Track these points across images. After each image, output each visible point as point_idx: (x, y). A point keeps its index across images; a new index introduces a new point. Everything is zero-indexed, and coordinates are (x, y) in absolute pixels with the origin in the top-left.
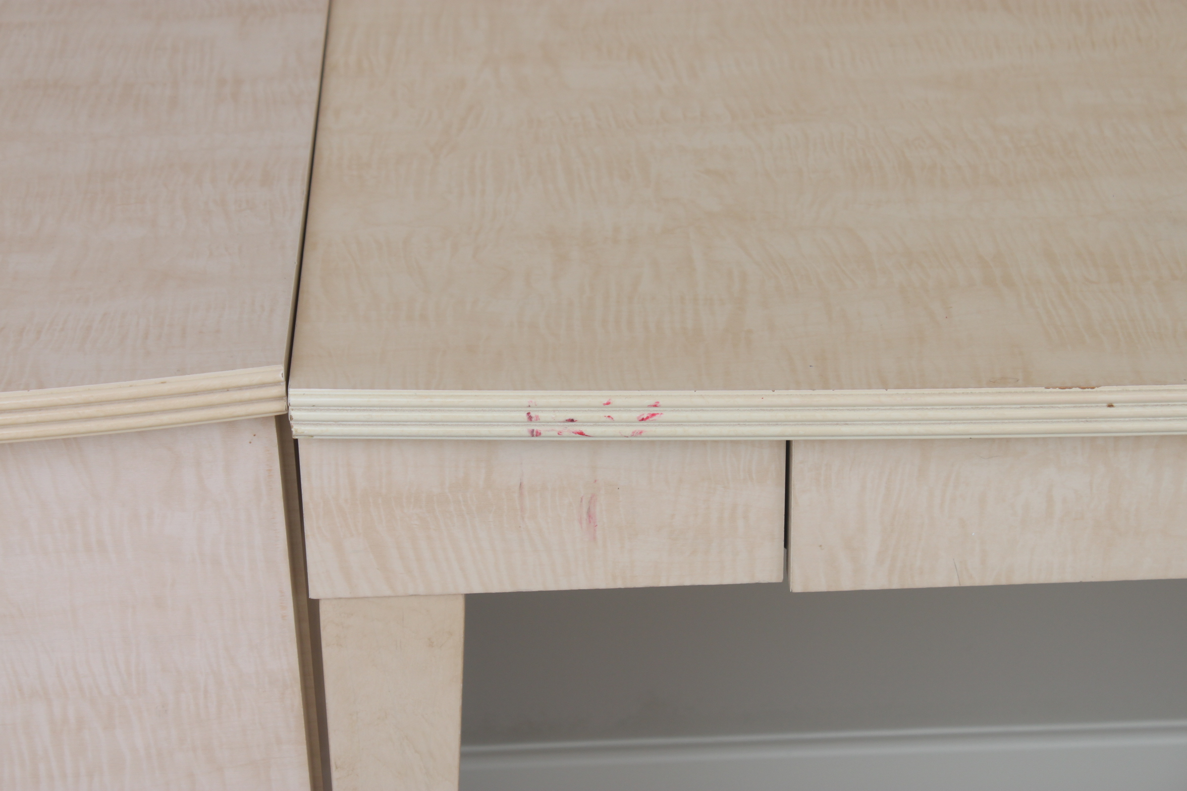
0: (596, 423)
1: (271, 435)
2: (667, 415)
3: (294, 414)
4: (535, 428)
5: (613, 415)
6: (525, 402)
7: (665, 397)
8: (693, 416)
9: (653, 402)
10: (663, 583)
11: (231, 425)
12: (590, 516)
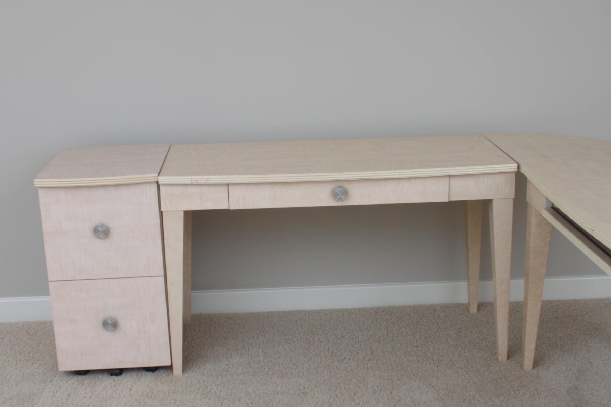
0: (200, 181)
1: (156, 186)
2: (210, 180)
3: (159, 180)
4: (192, 182)
6: (190, 177)
9: (208, 177)
11: (150, 183)
12: (201, 198)
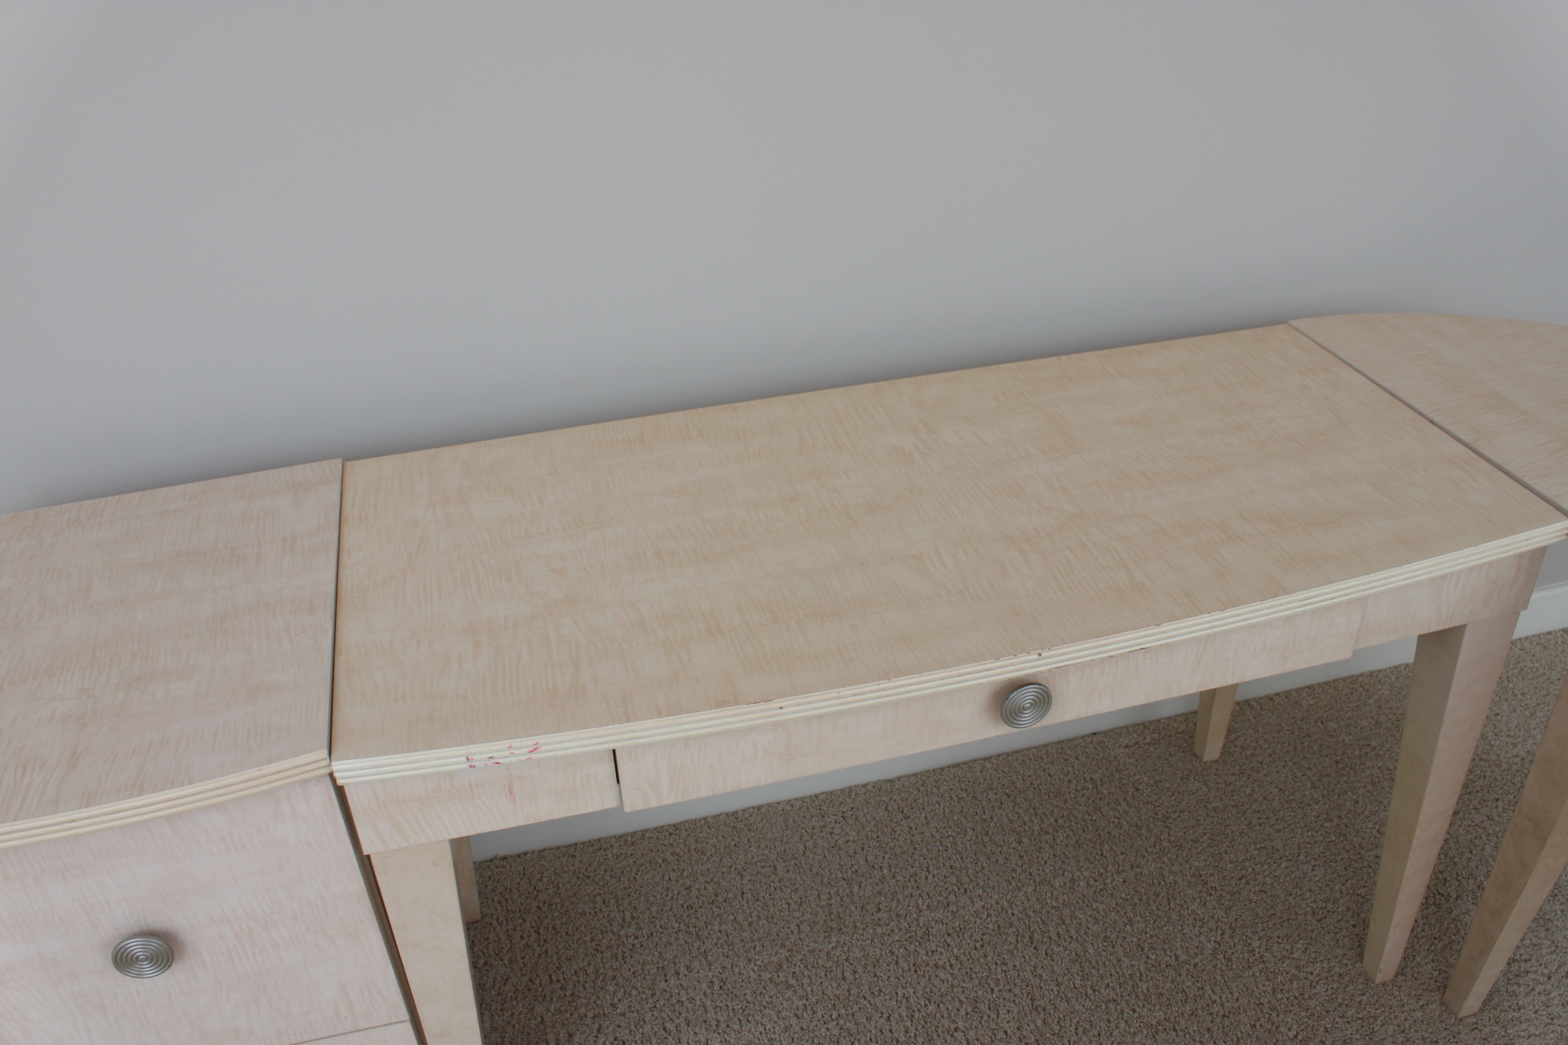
0: (506, 757)
2: (544, 748)
3: (337, 773)
4: (472, 764)
5: (513, 751)
6: (464, 752)
7: (541, 739)
8: (558, 746)
9: (534, 742)
10: (556, 817)
11: (305, 783)
12: (511, 792)
